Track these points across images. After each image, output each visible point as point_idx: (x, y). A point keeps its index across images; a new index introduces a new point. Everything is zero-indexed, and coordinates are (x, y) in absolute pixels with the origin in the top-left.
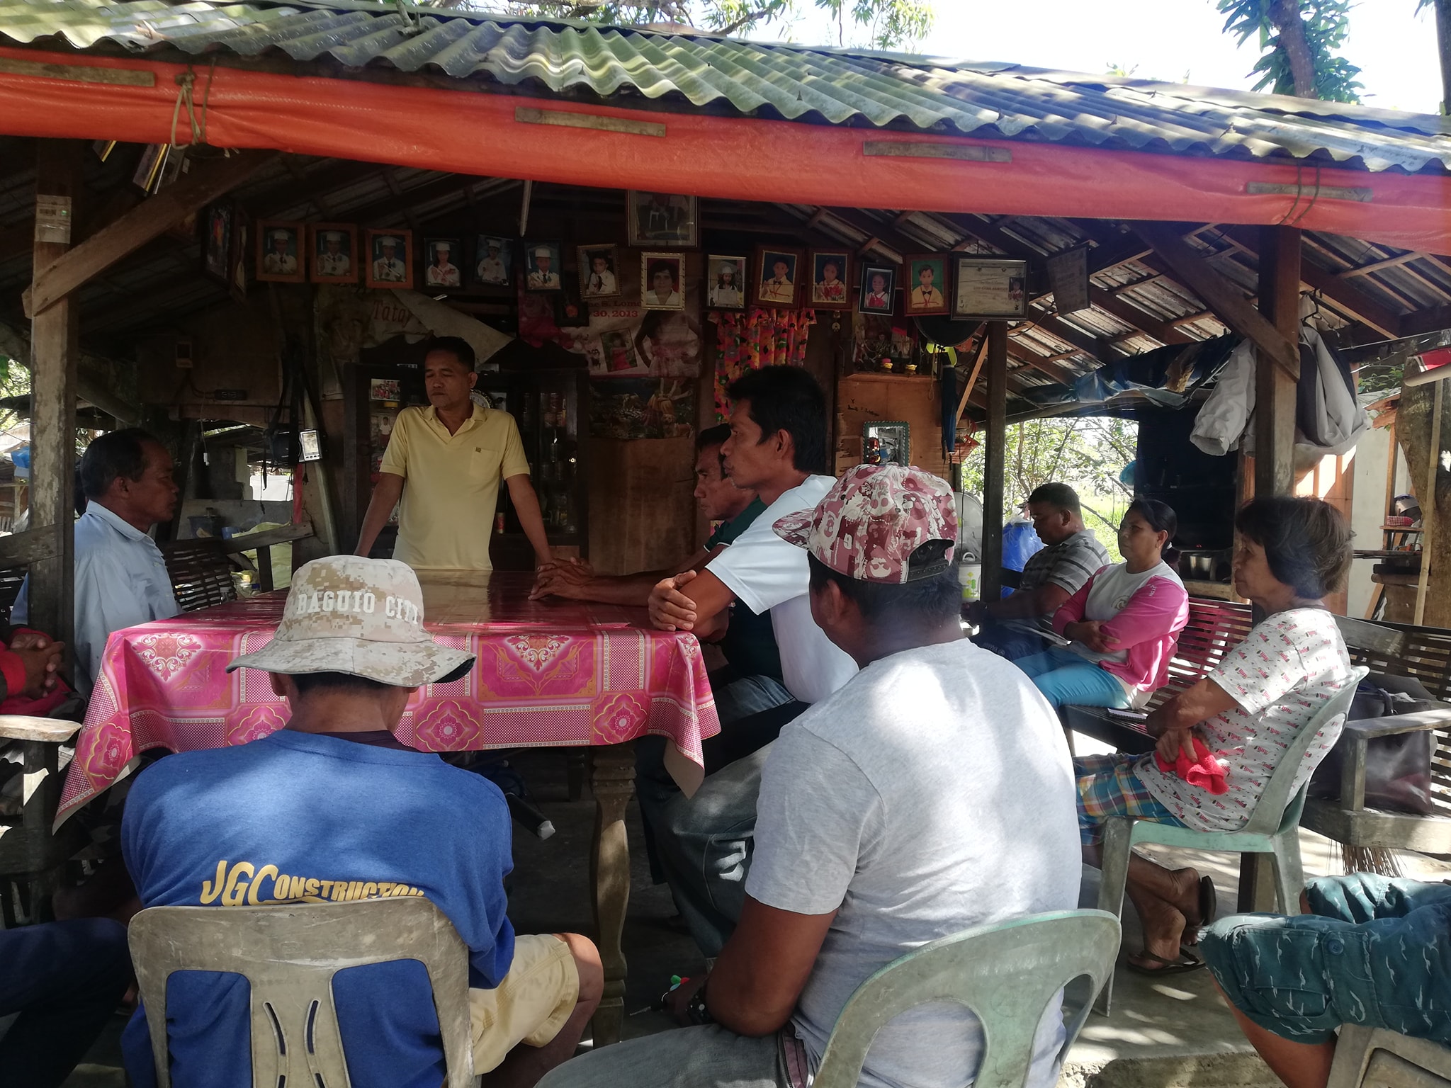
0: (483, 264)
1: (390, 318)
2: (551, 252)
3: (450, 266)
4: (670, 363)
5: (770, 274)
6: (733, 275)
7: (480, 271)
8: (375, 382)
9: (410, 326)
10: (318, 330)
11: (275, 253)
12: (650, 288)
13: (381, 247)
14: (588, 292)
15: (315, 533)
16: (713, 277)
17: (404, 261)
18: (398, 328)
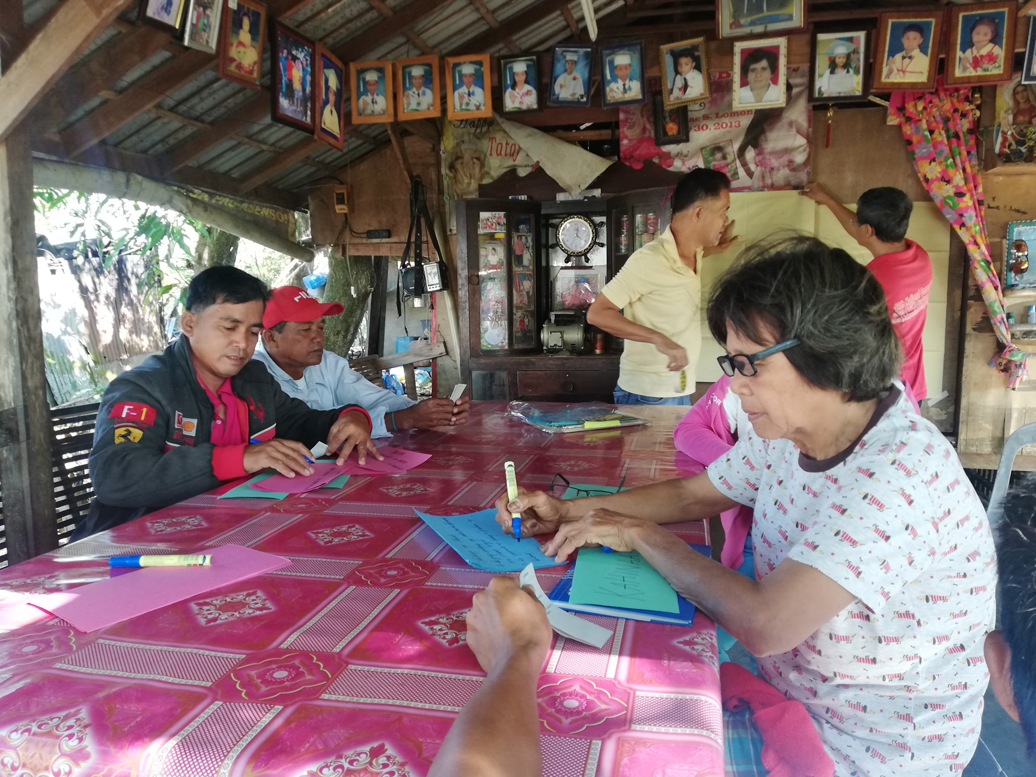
0: (560, 81)
1: (503, 153)
2: (632, 58)
3: (528, 87)
4: (775, 172)
5: (896, 48)
6: (848, 56)
7: (557, 89)
8: (484, 215)
9: (520, 160)
10: (444, 171)
11: (367, 95)
12: (744, 83)
13: (461, 76)
14: (672, 97)
15: (447, 353)
16: (822, 63)
17: (483, 88)
18: (510, 162)
